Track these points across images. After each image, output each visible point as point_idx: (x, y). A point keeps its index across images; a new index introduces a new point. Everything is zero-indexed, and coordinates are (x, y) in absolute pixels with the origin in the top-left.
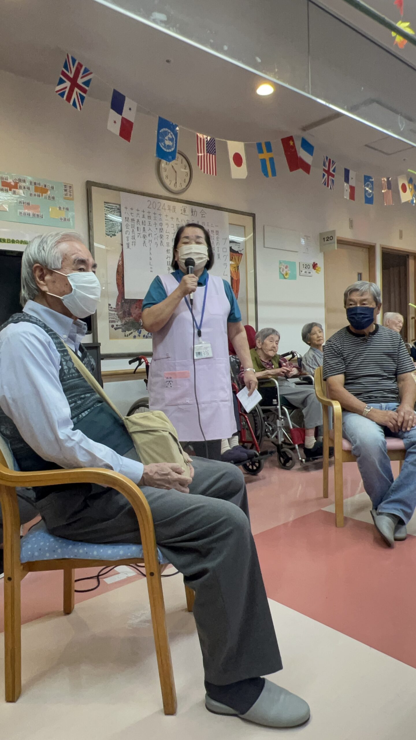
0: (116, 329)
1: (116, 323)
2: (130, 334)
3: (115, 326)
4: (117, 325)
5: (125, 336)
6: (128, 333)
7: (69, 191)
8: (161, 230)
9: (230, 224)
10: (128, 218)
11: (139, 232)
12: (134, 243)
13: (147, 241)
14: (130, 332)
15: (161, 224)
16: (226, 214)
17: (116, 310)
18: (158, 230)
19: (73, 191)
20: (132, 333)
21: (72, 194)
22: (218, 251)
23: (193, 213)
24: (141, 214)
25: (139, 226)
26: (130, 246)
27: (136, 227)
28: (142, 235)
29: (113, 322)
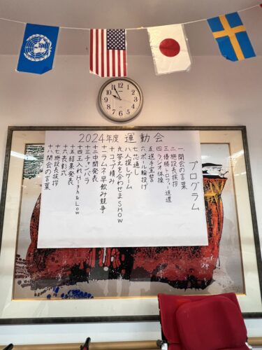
0: (23, 286)
1: (25, 279)
2: (42, 293)
3: (23, 283)
4: (25, 282)
5: (35, 295)
6: (39, 291)
8: (95, 164)
9: (201, 143)
10: (51, 156)
11: (64, 169)
12: (56, 183)
13: (74, 179)
14: (42, 290)
15: (96, 157)
16: (197, 133)
17: (27, 262)
18: (91, 164)
20: (45, 291)
22: (183, 178)
23: (144, 139)
24: (69, 149)
25: (64, 163)
26: (50, 186)
27: (60, 165)
28: (67, 173)
29: (20, 277)
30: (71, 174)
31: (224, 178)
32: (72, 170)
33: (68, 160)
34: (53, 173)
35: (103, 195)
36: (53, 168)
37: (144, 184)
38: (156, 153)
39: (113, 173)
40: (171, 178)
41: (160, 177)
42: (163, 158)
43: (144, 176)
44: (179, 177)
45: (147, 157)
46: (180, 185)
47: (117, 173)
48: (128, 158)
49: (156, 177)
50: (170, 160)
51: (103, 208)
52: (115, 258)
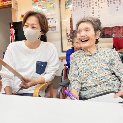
4: (70, 41)
11: (79, 4)
12: (77, 9)
13: (82, 7)
17: (70, 35)
18: (88, 0)
29: (68, 39)
30: (81, 5)
33: (80, 0)
34: (75, 6)
35: (93, 11)
37: (108, 5)
39: (96, 3)
40: (118, 1)
41: (114, 2)
43: (108, 2)
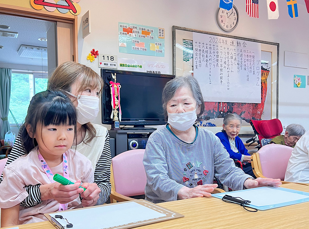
7: (162, 33)
8: (218, 56)
9: (261, 51)
10: (197, 49)
11: (203, 58)
12: (200, 65)
13: (208, 64)
15: (217, 52)
18: (216, 56)
19: (164, 33)
21: (163, 34)
22: (254, 69)
23: (238, 44)
24: (205, 46)
25: (203, 54)
26: (198, 67)
27: (202, 55)
28: (205, 60)
30: (207, 61)
31: (269, 71)
32: (207, 59)
33: (205, 52)
34: (199, 60)
35: (221, 74)
36: (198, 57)
37: (239, 70)
38: (243, 53)
39: (225, 63)
40: (249, 68)
41: (245, 67)
42: (246, 57)
43: (238, 66)
44: (252, 68)
45: (239, 55)
46: (252, 72)
47: (227, 63)
48: (232, 55)
49: (243, 67)
50: (249, 58)
51: (221, 82)
52: (225, 108)
